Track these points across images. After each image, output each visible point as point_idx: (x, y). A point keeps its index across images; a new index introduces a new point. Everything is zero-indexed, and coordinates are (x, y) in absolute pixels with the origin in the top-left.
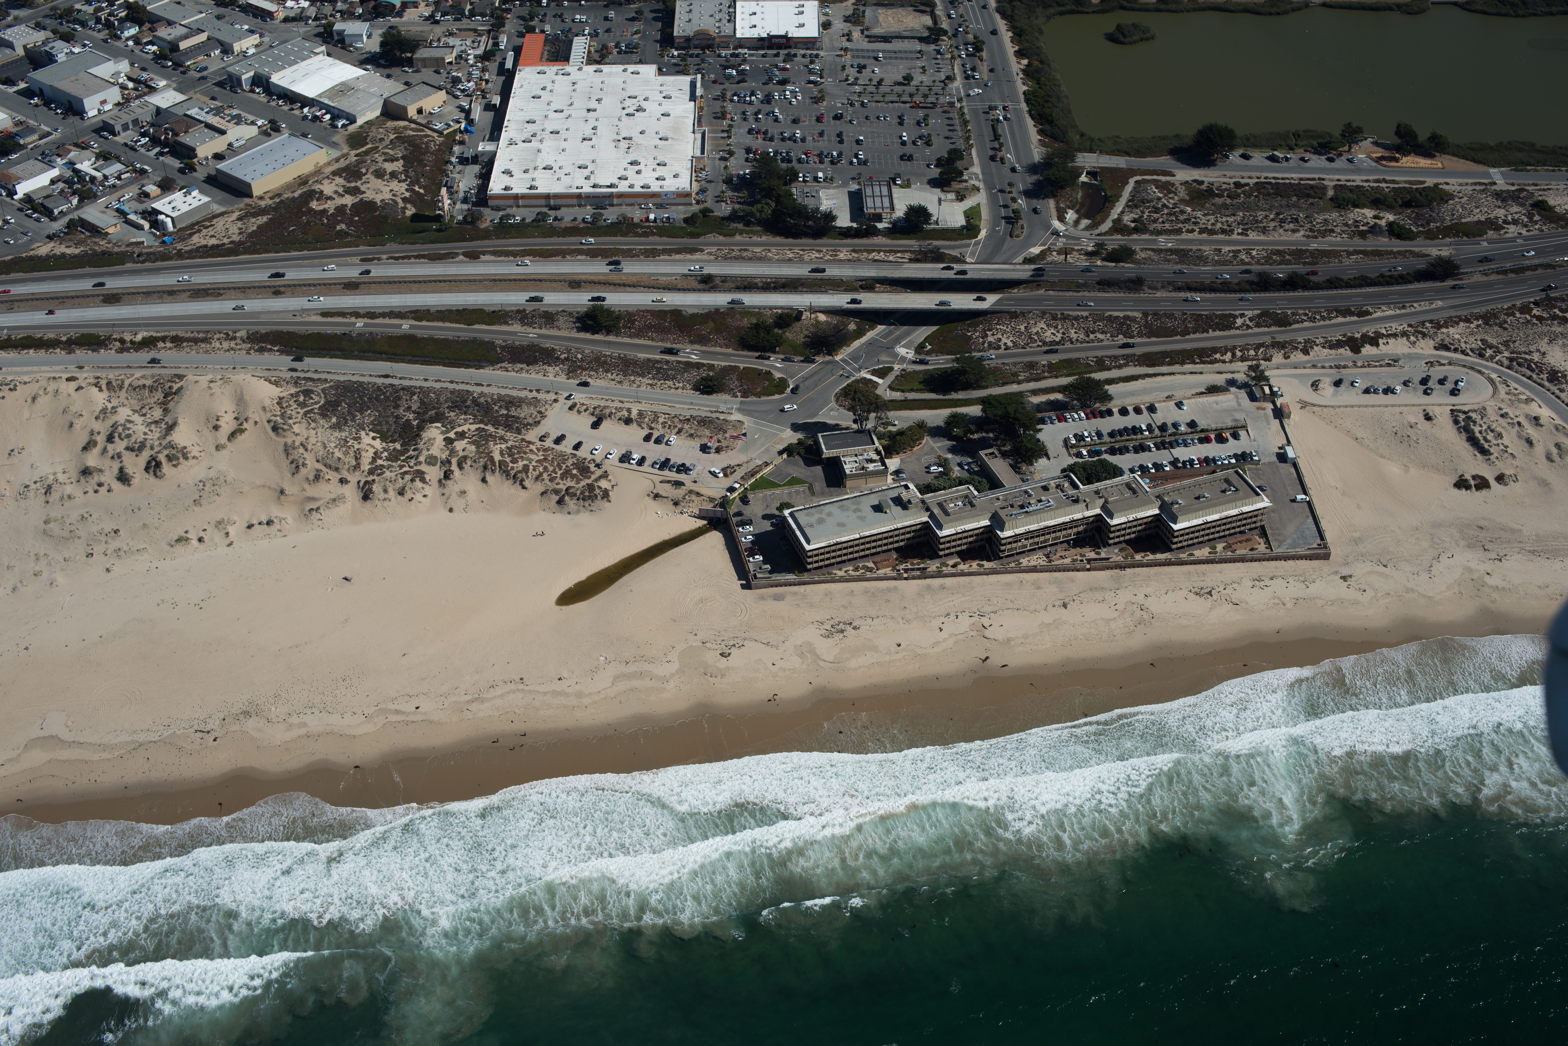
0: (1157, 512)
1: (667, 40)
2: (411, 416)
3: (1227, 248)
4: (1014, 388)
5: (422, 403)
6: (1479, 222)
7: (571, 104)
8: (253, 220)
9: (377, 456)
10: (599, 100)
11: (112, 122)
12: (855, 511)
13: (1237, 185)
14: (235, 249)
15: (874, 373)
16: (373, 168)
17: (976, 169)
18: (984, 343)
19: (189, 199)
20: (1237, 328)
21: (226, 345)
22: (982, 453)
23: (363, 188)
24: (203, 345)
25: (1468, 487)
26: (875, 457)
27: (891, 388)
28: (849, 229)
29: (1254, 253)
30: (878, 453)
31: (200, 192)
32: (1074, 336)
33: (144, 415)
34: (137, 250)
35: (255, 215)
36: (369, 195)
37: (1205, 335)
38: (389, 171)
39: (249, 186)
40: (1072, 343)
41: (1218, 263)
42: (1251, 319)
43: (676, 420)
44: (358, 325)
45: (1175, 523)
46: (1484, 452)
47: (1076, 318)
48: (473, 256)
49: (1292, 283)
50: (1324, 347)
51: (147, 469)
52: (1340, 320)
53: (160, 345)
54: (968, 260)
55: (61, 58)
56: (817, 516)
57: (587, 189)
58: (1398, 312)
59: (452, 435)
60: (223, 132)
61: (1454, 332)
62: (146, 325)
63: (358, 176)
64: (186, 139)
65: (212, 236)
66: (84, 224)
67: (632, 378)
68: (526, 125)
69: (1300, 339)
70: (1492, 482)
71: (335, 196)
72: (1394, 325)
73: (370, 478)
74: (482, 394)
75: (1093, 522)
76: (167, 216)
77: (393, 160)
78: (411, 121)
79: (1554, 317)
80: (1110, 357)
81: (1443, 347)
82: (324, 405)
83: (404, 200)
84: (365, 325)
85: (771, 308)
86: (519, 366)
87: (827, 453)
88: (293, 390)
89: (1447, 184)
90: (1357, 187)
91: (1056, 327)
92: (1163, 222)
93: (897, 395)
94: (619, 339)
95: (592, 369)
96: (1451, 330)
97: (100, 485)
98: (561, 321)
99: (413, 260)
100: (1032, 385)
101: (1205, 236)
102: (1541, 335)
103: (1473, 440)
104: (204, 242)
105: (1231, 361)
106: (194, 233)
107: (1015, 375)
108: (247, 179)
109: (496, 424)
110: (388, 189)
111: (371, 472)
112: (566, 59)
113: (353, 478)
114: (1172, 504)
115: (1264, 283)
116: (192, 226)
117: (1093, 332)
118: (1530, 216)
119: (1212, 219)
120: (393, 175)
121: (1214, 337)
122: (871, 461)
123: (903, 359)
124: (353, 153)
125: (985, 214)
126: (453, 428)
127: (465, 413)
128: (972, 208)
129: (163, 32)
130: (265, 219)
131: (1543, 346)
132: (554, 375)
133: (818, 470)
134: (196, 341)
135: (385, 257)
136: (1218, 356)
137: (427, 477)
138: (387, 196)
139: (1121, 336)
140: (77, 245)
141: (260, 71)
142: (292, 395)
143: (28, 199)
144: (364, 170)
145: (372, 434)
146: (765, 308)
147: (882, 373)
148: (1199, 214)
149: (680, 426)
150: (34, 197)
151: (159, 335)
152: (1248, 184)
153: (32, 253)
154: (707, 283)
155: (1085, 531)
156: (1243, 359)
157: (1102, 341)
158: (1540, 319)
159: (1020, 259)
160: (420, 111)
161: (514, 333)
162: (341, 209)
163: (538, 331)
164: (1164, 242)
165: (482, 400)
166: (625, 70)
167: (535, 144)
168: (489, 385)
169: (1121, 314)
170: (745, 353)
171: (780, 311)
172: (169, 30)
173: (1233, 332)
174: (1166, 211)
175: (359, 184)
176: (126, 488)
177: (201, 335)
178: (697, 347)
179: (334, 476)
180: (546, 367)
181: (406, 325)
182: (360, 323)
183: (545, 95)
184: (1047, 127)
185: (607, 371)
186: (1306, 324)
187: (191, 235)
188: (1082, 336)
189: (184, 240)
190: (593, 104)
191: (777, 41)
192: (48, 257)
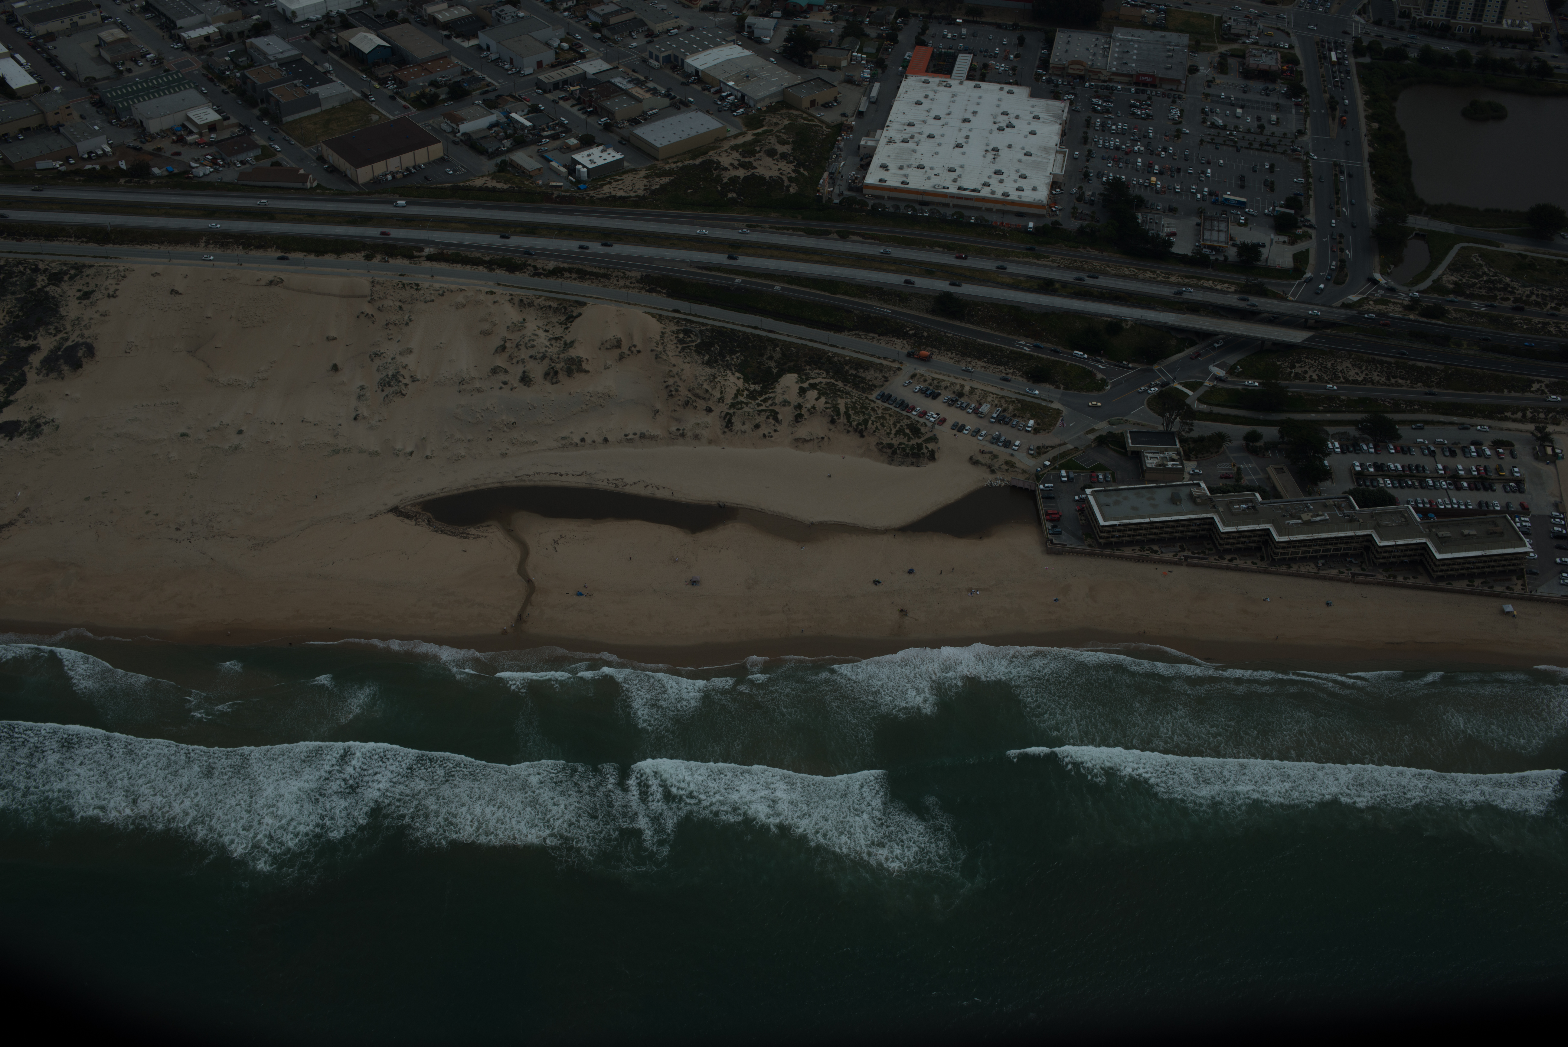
0: (1424, 540)
1: (1044, 65)
2: (772, 364)
3: (1537, 320)
4: (1313, 416)
5: (784, 354)
7: (949, 114)
8: (657, 180)
9: (739, 392)
10: (975, 113)
11: (545, 80)
12: (1150, 499)
13: (1560, 263)
14: (639, 202)
15: (1186, 385)
16: (767, 148)
17: (1311, 218)
18: (1291, 372)
19: (605, 155)
20: (1532, 392)
21: (622, 283)
22: (1273, 467)
23: (755, 164)
24: (603, 280)
26: (1175, 456)
27: (1200, 400)
28: (1185, 256)
29: (1563, 327)
30: (1178, 454)
31: (615, 149)
32: (1376, 378)
33: (547, 331)
34: (556, 193)
35: (660, 176)
36: (761, 171)
37: (1499, 394)
38: (779, 152)
39: (657, 150)
40: (1373, 384)
41: (1526, 331)
43: (1003, 401)
44: (737, 281)
45: (1439, 552)
47: (1381, 363)
48: (843, 236)
51: (546, 376)
53: (567, 275)
54: (1290, 298)
55: (508, 20)
56: (1114, 498)
57: (953, 190)
59: (805, 385)
60: (640, 101)
62: (557, 257)
63: (752, 153)
64: (607, 103)
65: (621, 189)
66: (514, 165)
67: (969, 359)
68: (906, 127)
71: (730, 168)
73: (731, 411)
74: (835, 354)
75: (1363, 541)
77: (784, 143)
78: (804, 111)
80: (1406, 401)
82: (699, 344)
83: (790, 179)
84: (743, 281)
85: (1102, 315)
86: (871, 335)
87: (1132, 447)
88: (675, 328)
91: (1360, 368)
92: (1480, 288)
93: (1203, 407)
94: (963, 325)
97: (505, 383)
98: (914, 301)
99: (791, 232)
100: (1329, 416)
101: (1518, 306)
104: (613, 193)
105: (1520, 421)
106: (605, 184)
107: (1316, 405)
108: (655, 144)
109: (845, 381)
110: (777, 167)
111: (733, 406)
112: (949, 72)
113: (717, 409)
116: (604, 178)
117: (1395, 377)
119: (1527, 291)
120: (784, 156)
121: (1509, 397)
122: (1171, 459)
123: (1214, 377)
124: (750, 133)
125: (1312, 260)
126: (807, 379)
127: (820, 369)
128: (1301, 253)
130: (667, 180)
132: (900, 346)
133: (1122, 459)
134: (597, 276)
135: (767, 225)
136: (1508, 414)
137: (780, 417)
138: (776, 174)
139: (1419, 384)
140: (506, 182)
141: (676, 52)
142: (673, 332)
143: (468, 137)
144: (758, 149)
145: (737, 375)
146: (1097, 315)
147: (1193, 386)
148: (1515, 284)
149: (1004, 406)
150: (473, 136)
151: (566, 266)
153: (468, 183)
154: (1047, 286)
155: (1354, 548)
156: (1533, 420)
157: (1402, 386)
159: (1338, 303)
160: (813, 103)
161: (871, 307)
162: (734, 180)
163: (892, 307)
164: (1477, 306)
165: (836, 359)
166: (1001, 89)
167: (911, 145)
168: (843, 348)
169: (1424, 365)
171: (1109, 319)
173: (1528, 395)
174: (1485, 278)
175: (752, 159)
176: (526, 389)
177: (603, 271)
178: (1030, 341)
179: (701, 404)
180: (894, 339)
181: (778, 287)
183: (926, 104)
184: (1386, 188)
185: (948, 350)
187: (603, 185)
188: (1383, 379)
189: (596, 188)
190: (968, 116)
191: (1144, 78)
192: (480, 189)
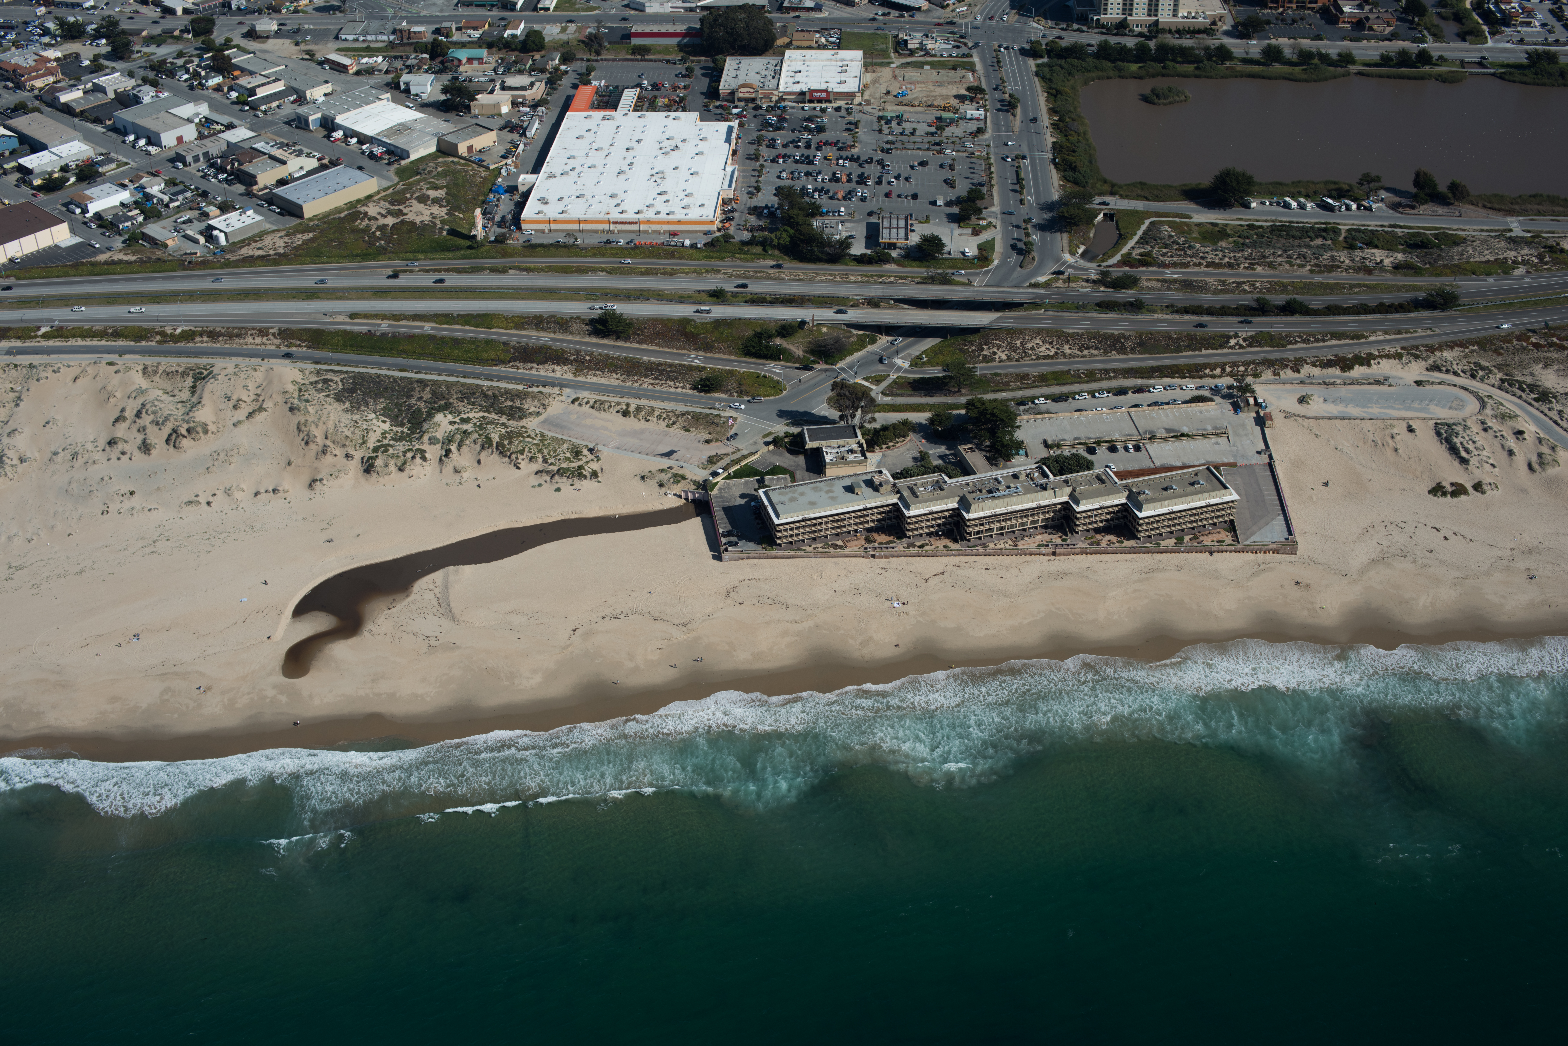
0: (1124, 501)
1: (713, 93)
2: (422, 405)
3: (1232, 280)
4: (1004, 395)
5: (434, 393)
6: (1488, 262)
7: (612, 145)
8: (300, 236)
9: (383, 436)
10: (639, 141)
11: (184, 153)
12: (827, 492)
13: (1251, 227)
14: (278, 259)
15: (869, 379)
16: (418, 194)
17: (996, 208)
18: (979, 355)
19: (243, 217)
20: (1231, 347)
22: (961, 448)
23: (405, 211)
24: (237, 340)
25: (1444, 494)
26: (857, 449)
27: (884, 393)
28: (863, 256)
29: (1258, 284)
30: (861, 445)
31: (255, 212)
32: (1068, 351)
33: (173, 396)
34: (189, 259)
35: (302, 232)
36: (411, 217)
37: (1197, 353)
38: (432, 197)
39: (300, 207)
40: (1065, 357)
41: (1221, 291)
42: (1244, 340)
43: (672, 414)
44: (383, 325)
45: (1140, 511)
46: (1464, 461)
47: (1072, 336)
48: (500, 270)
49: (1289, 309)
50: (1315, 366)
51: (167, 441)
52: (1334, 342)
53: (198, 338)
54: (978, 284)
55: (146, 100)
56: (790, 495)
57: (615, 215)
58: (1393, 337)
59: (457, 421)
60: (284, 163)
61: (1448, 354)
62: (185, 321)
63: (403, 201)
64: (248, 168)
65: (259, 249)
66: (145, 237)
67: (636, 378)
68: (567, 161)
69: (1292, 358)
70: (1470, 490)
71: (378, 217)
72: (1387, 348)
73: (374, 455)
74: (490, 388)
75: (1060, 510)
76: (221, 231)
77: (436, 188)
78: (461, 157)
79: (1552, 345)
80: (1100, 370)
81: (1436, 368)
82: (340, 392)
83: (443, 222)
84: (390, 326)
85: (776, 320)
86: (530, 365)
87: (810, 445)
88: (314, 379)
89: (1464, 230)
90: (1372, 231)
91: (1051, 343)
92: (1172, 256)
93: (888, 399)
94: (628, 345)
95: (598, 369)
96: (1445, 354)
97: (123, 453)
98: (575, 327)
100: (1020, 393)
101: (1211, 270)
102: (1537, 360)
103: (1453, 450)
104: (251, 253)
105: (1220, 377)
106: (244, 246)
107: (1007, 384)
108: (300, 202)
109: (501, 412)
110: (428, 212)
111: (376, 450)
112: (615, 107)
113: (358, 455)
114: (1139, 493)
115: (1262, 308)
116: (243, 241)
117: (1086, 349)
118: (1541, 257)
119: (1221, 254)
120: (436, 201)
121: (1206, 355)
122: (852, 451)
123: (899, 369)
124: (401, 183)
125: (998, 246)
126: (459, 414)
127: (473, 403)
128: (987, 242)
129: (245, 81)
130: (311, 235)
131: (1538, 369)
132: (561, 373)
133: (801, 460)
134: (231, 335)
135: (416, 269)
136: (1207, 371)
137: (428, 456)
138: (426, 218)
139: (1113, 352)
140: (134, 254)
141: (327, 113)
142: (312, 383)
143: (98, 216)
144: (408, 196)
145: (383, 418)
146: (770, 320)
147: (877, 380)
148: (1207, 249)
150: (103, 215)
151: (196, 329)
152: (1261, 227)
153: (92, 259)
154: (718, 297)
155: (1053, 519)
156: (1232, 374)
157: (1095, 356)
158: (1537, 346)
159: (1028, 284)
160: (470, 148)
161: (529, 337)
162: (382, 228)
163: (552, 335)
164: (1170, 274)
165: (490, 393)
166: (668, 116)
167: (572, 177)
168: (499, 380)
169: (1116, 333)
170: (747, 359)
171: (784, 323)
172: (249, 79)
173: (1226, 351)
174: (1176, 247)
175: (402, 207)
176: (146, 457)
177: (236, 331)
178: (701, 353)
179: (340, 452)
180: (555, 365)
181: (427, 327)
182: (385, 324)
183: (589, 137)
184: (1070, 174)
185: (613, 371)
186: (1299, 345)
187: (241, 248)
188: (1076, 351)
189: (233, 252)
190: (633, 145)
191: (817, 95)
192: (106, 263)
